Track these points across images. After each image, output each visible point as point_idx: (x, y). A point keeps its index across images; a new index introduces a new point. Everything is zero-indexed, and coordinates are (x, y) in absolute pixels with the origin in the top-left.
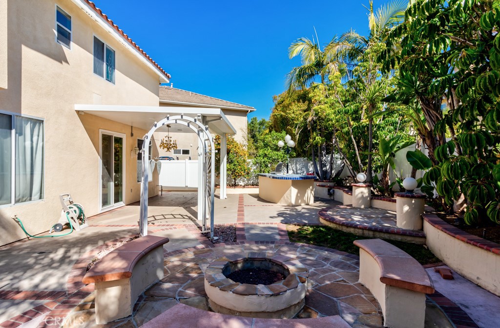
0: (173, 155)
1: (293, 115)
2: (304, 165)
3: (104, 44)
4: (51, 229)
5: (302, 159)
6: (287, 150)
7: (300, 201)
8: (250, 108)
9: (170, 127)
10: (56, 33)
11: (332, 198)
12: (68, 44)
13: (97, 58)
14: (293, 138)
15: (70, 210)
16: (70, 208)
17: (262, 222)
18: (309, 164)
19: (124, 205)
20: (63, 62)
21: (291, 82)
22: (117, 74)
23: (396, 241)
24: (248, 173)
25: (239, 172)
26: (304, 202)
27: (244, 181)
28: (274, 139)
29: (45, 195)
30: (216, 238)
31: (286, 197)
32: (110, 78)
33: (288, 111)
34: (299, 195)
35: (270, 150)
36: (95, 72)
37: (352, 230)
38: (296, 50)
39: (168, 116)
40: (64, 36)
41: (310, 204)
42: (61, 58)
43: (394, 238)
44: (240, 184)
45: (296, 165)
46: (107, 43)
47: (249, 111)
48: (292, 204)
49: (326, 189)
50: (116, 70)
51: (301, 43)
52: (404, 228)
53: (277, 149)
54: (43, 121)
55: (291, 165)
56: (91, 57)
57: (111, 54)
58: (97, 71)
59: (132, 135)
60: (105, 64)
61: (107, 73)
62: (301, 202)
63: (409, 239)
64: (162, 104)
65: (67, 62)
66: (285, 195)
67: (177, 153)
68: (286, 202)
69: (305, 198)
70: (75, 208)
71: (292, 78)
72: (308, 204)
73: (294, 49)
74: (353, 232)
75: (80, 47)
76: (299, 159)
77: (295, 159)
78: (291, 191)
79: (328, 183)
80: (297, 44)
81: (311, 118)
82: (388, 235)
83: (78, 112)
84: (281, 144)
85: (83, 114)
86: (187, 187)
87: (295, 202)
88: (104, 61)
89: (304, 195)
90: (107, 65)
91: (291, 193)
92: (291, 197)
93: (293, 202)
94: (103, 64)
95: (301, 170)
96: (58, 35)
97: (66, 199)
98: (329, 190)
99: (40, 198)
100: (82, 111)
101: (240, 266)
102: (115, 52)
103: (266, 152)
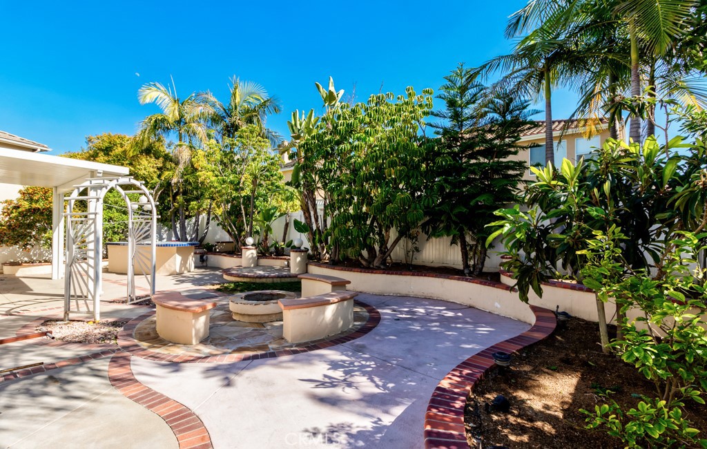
7: (183, 269)
8: (39, 146)
11: (205, 264)
18: (163, 230)
26: (187, 269)
31: (167, 266)
33: (138, 167)
34: (182, 262)
38: (149, 95)
47: (39, 150)
48: (176, 272)
49: (197, 256)
51: (156, 89)
68: (168, 270)
72: (189, 272)
78: (175, 258)
80: (151, 89)
87: (180, 270)
89: (187, 263)
91: (175, 261)
92: (175, 265)
98: (202, 257)
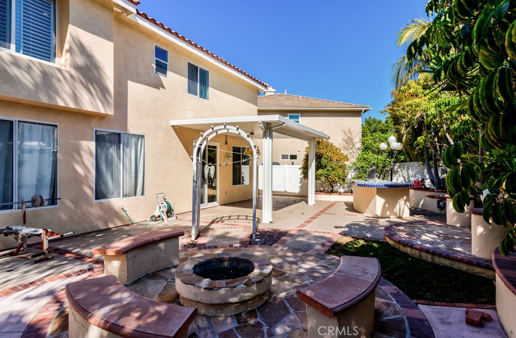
0: (281, 160)
1: (402, 112)
2: (419, 171)
3: (197, 67)
4: (148, 219)
5: (416, 164)
6: (391, 153)
7: (388, 213)
8: (364, 107)
9: (253, 134)
10: (154, 66)
11: (443, 212)
12: (165, 73)
13: (191, 80)
14: (399, 140)
15: (161, 205)
16: (162, 203)
17: (319, 231)
19: (218, 205)
20: (160, 88)
21: (399, 73)
22: (211, 91)
23: (459, 270)
24: (344, 180)
25: (332, 178)
26: (396, 214)
27: (344, 188)
28: (375, 142)
29: (145, 192)
30: (257, 240)
31: (371, 206)
32: (204, 95)
34: (387, 205)
35: (371, 154)
36: (189, 92)
37: (408, 250)
38: (406, 35)
39: (212, 126)
40: (162, 68)
41: (403, 217)
42: (159, 85)
43: (457, 266)
44: (339, 190)
45: (408, 170)
46: (200, 66)
47: (363, 110)
48: (377, 215)
49: (435, 201)
50: (209, 88)
52: (477, 256)
53: (380, 152)
54: (143, 136)
55: (401, 171)
56: (186, 80)
57: (204, 74)
58: (191, 91)
59: (226, 143)
60: (199, 84)
61: (201, 91)
62: (390, 214)
63: (477, 270)
64: (261, 112)
65: (163, 87)
66: (370, 205)
67: (284, 158)
68: (372, 212)
69: (397, 210)
70: (165, 204)
71: (400, 68)
72: (400, 217)
73: (404, 34)
74: (409, 252)
75: (175, 74)
76: (412, 163)
77: (406, 164)
78: (376, 200)
79: (440, 193)
80: (408, 28)
81: (420, 114)
82: (450, 262)
83: (173, 127)
84: (383, 146)
85: (177, 128)
86: (286, 191)
87: (382, 214)
88: (197, 82)
89: (395, 206)
90: (201, 84)
91: (376, 203)
92: (376, 207)
93: (379, 213)
94: (197, 84)
95: (415, 176)
96: (156, 67)
97: (161, 196)
98: (439, 202)
99: (143, 194)
100: (177, 126)
101: (226, 264)
102: (208, 72)
103: (365, 156)
